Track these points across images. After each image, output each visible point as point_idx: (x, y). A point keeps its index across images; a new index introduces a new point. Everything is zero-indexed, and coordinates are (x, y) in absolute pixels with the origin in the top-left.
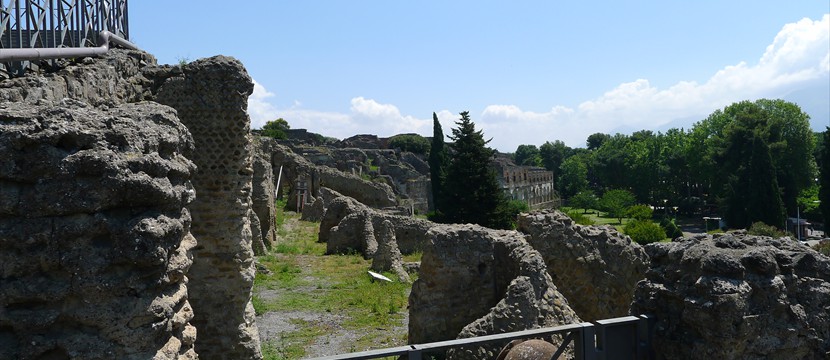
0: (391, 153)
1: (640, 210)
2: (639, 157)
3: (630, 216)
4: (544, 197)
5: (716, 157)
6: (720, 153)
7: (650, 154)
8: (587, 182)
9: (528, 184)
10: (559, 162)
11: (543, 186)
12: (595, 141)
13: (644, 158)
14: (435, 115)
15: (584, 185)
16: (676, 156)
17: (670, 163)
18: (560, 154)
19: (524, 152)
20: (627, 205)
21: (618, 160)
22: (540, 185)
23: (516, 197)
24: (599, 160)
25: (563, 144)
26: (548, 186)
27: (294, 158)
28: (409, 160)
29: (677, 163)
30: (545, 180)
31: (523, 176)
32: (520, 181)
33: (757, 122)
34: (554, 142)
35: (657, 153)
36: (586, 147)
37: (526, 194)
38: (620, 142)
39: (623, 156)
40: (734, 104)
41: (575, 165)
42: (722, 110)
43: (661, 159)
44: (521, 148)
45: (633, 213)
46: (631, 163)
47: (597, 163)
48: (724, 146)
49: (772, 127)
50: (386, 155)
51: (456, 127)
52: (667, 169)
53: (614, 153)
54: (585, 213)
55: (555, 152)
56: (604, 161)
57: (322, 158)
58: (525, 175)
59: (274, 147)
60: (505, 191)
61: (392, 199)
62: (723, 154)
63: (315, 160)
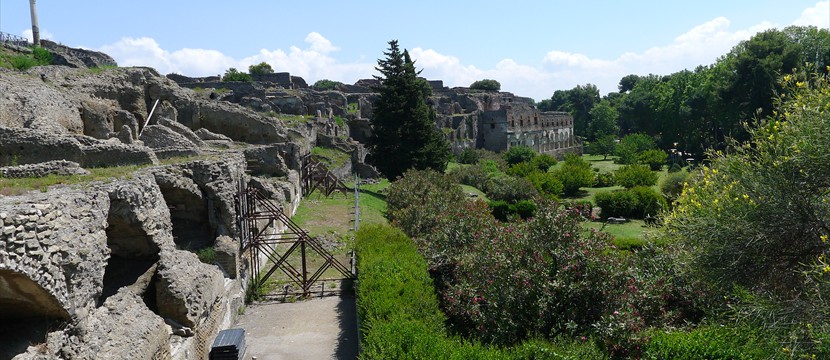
1: (652, 155)
2: (663, 98)
4: (561, 143)
5: (723, 92)
6: (725, 87)
7: (674, 94)
8: (617, 128)
9: (540, 128)
11: (560, 131)
12: (628, 83)
13: (668, 100)
16: (698, 95)
19: (560, 98)
21: (645, 103)
22: (556, 130)
23: (524, 143)
24: (627, 103)
26: (566, 131)
27: (172, 91)
29: (699, 103)
30: (563, 124)
31: (532, 120)
32: (529, 125)
33: (770, 51)
34: (585, 85)
35: (681, 92)
36: (617, 91)
37: (536, 139)
38: (650, 83)
39: (650, 98)
41: (604, 109)
43: (684, 99)
44: (557, 93)
46: (657, 105)
47: (626, 107)
48: (732, 79)
49: (789, 55)
51: (385, 58)
52: (689, 109)
53: (643, 95)
55: (586, 96)
56: (631, 104)
57: (290, 101)
58: (536, 119)
59: (148, 79)
60: (509, 136)
61: (282, 135)
62: (730, 88)
63: (283, 103)
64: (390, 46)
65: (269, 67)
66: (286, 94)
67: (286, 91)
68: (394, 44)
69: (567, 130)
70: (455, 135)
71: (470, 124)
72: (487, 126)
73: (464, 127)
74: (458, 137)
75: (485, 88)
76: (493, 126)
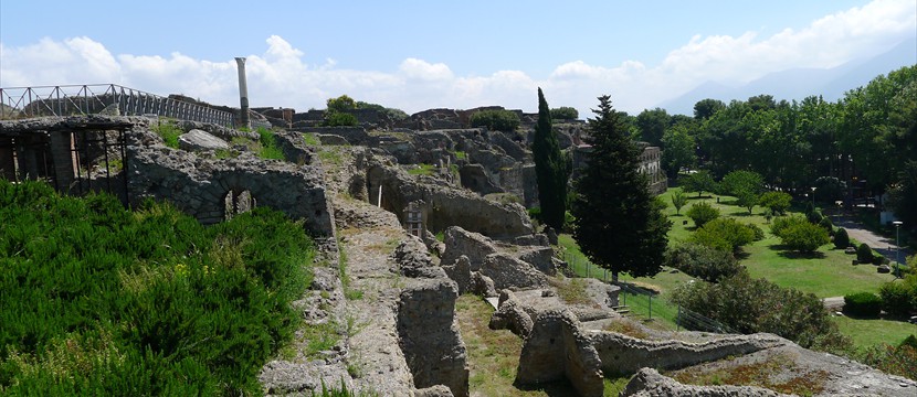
0: (476, 133)
1: (776, 197)
2: (768, 130)
3: (763, 205)
5: (893, 138)
6: (900, 134)
7: (783, 128)
10: (660, 133)
11: (650, 165)
12: (705, 109)
13: (774, 132)
14: (540, 90)
15: (691, 162)
16: (819, 131)
17: (811, 139)
18: (661, 125)
20: (758, 190)
21: (739, 134)
22: (646, 165)
24: (712, 132)
25: (664, 112)
26: (654, 165)
27: (396, 173)
28: (498, 142)
29: (822, 141)
30: (652, 158)
35: (792, 126)
36: (693, 116)
39: (745, 129)
40: (904, 69)
41: (681, 137)
42: (886, 76)
43: (798, 134)
45: (768, 201)
46: (756, 137)
47: (709, 136)
48: (904, 125)
50: (472, 136)
51: (593, 116)
52: (807, 146)
53: (730, 124)
54: (700, 197)
55: (656, 122)
56: (719, 134)
57: (400, 147)
59: (369, 160)
61: (527, 225)
62: (905, 136)
63: (392, 150)
64: (600, 103)
66: (396, 139)
67: (394, 135)
68: (604, 100)
69: (655, 163)
75: (564, 117)
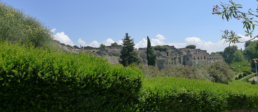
12: (248, 44)
32: (202, 59)
58: (205, 57)
60: (193, 63)
63: (115, 53)
65: (117, 44)
68: (127, 34)
70: (174, 63)
71: (180, 59)
72: (186, 60)
73: (177, 60)
74: (175, 63)
75: (189, 48)
76: (188, 59)
